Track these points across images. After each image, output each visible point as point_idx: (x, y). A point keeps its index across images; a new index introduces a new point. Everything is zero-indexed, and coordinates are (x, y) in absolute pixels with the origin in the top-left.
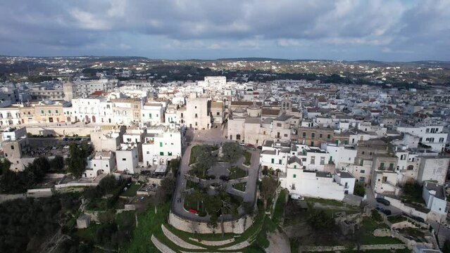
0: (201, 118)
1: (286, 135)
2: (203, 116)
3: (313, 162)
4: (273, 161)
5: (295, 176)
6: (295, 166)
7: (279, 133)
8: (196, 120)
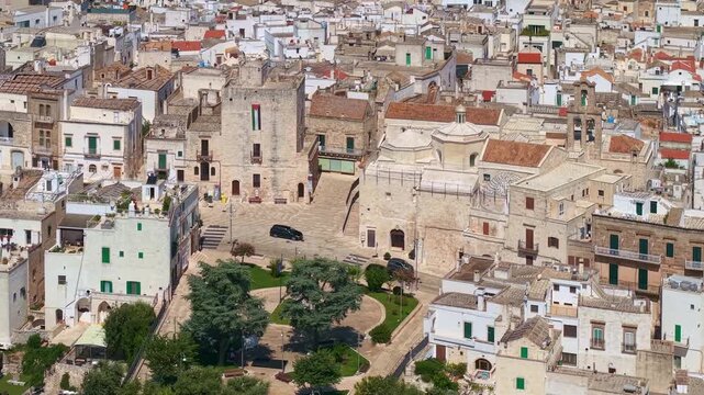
0: (274, 160)
1: (553, 242)
2: (280, 154)
3: (598, 342)
4: (468, 328)
5: (520, 384)
6: (524, 352)
7: (530, 235)
8: (256, 169)
